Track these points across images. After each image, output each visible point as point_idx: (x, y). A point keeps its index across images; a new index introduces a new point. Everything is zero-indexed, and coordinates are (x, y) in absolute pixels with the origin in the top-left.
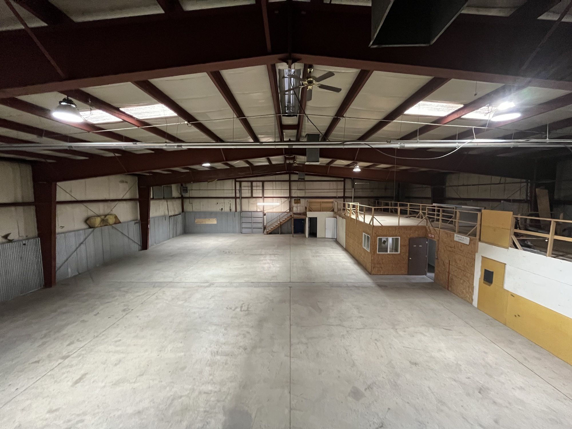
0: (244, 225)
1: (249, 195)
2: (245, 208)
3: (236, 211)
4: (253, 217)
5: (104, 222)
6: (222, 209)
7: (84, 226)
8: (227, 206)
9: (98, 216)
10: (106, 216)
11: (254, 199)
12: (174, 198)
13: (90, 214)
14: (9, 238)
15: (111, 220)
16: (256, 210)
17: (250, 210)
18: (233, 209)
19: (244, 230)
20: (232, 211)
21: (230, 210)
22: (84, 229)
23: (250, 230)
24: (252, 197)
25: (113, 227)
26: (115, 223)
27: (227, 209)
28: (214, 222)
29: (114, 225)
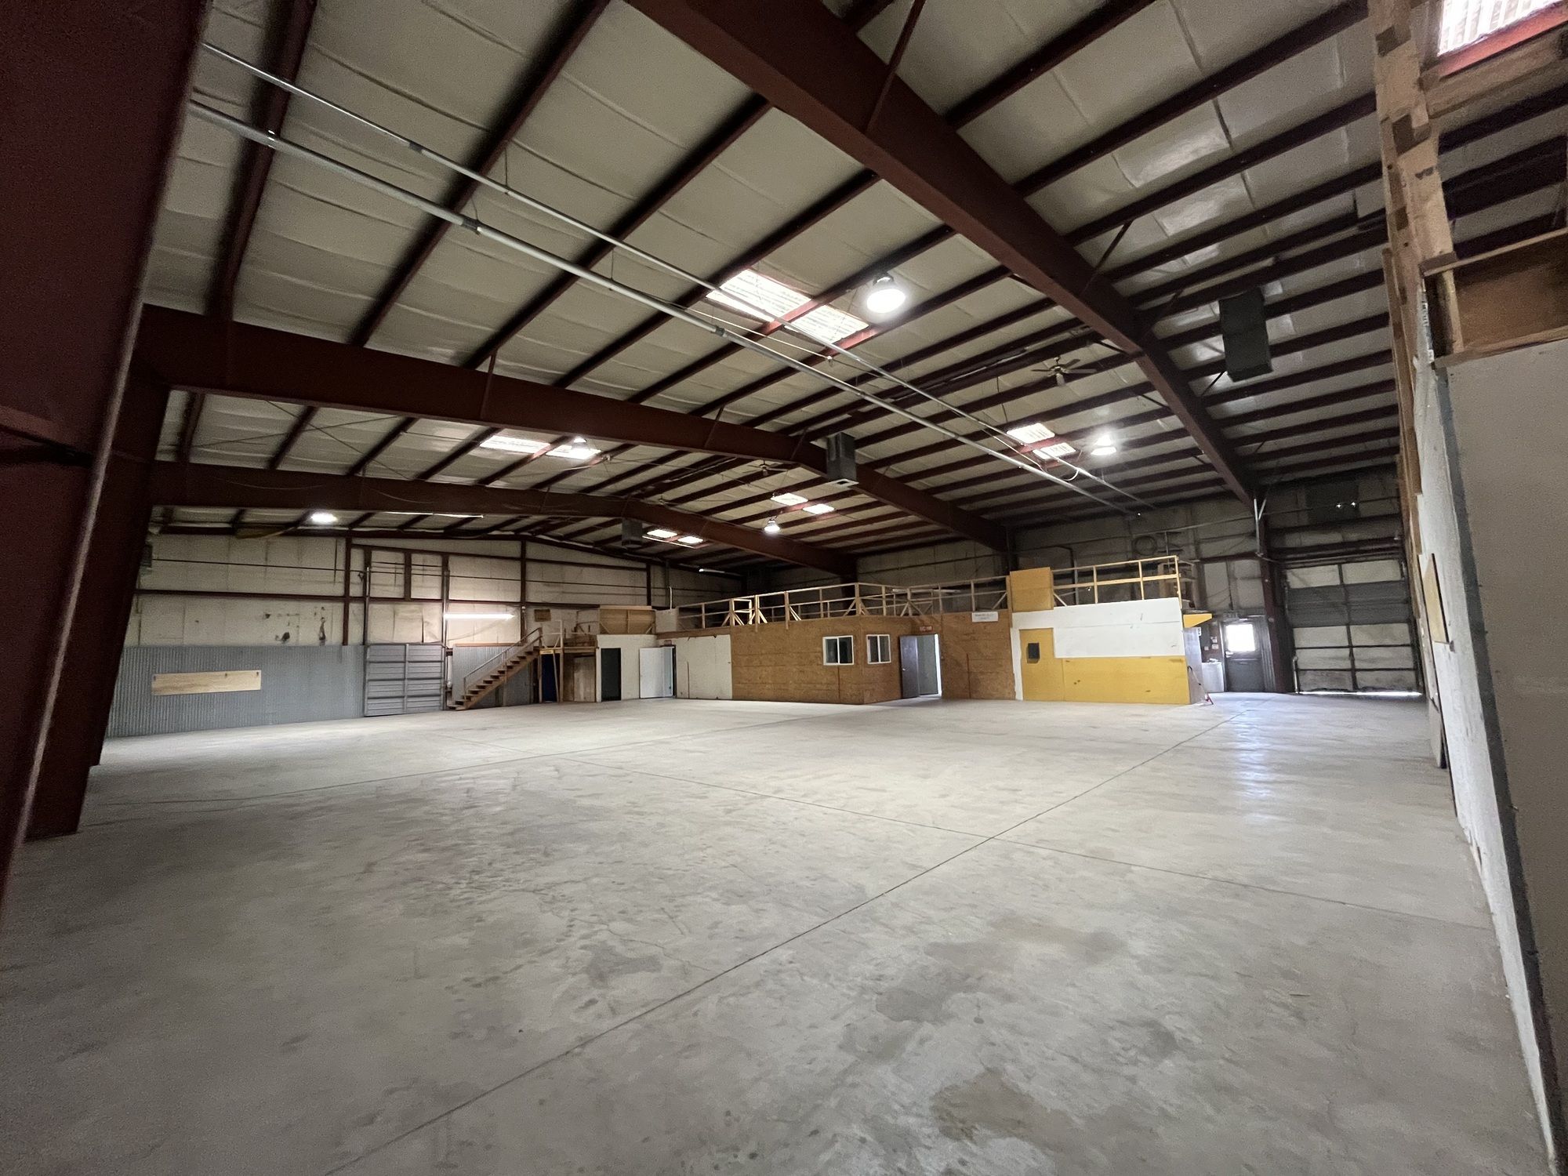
0: (375, 689)
1: (397, 592)
2: (377, 634)
3: (345, 642)
4: (409, 662)
6: (286, 636)
8: (310, 625)
11: (414, 607)
16: (419, 640)
17: (396, 640)
18: (334, 636)
19: (372, 706)
20: (328, 642)
21: (323, 639)
23: (395, 703)
24: (407, 598)
27: (307, 637)
28: (249, 681)
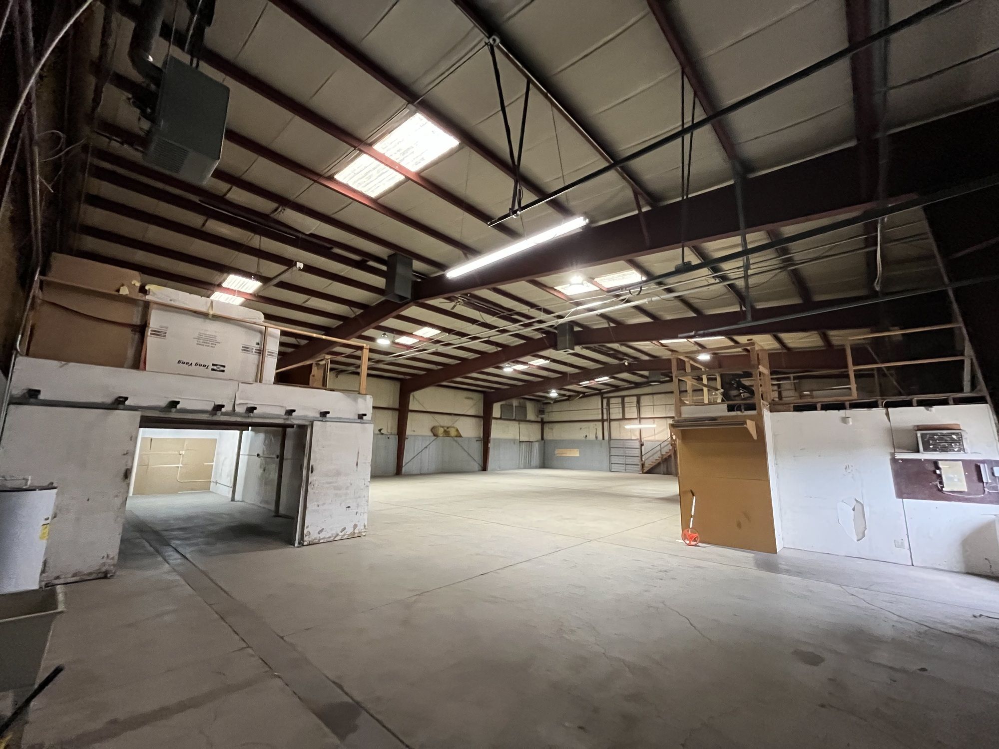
0: (614, 460)
1: (620, 416)
2: (614, 435)
3: (603, 438)
4: (626, 448)
5: (447, 433)
6: (586, 436)
7: (431, 434)
8: (593, 431)
9: (442, 427)
10: (448, 428)
11: (626, 421)
12: (529, 421)
13: (436, 424)
14: (382, 431)
15: (453, 433)
16: (629, 438)
17: (622, 438)
18: (600, 437)
19: (614, 467)
20: (598, 439)
21: (597, 437)
22: (430, 436)
23: (623, 467)
24: (624, 419)
25: (454, 440)
26: (456, 436)
27: (592, 437)
28: (575, 453)
29: (455, 438)
